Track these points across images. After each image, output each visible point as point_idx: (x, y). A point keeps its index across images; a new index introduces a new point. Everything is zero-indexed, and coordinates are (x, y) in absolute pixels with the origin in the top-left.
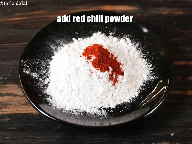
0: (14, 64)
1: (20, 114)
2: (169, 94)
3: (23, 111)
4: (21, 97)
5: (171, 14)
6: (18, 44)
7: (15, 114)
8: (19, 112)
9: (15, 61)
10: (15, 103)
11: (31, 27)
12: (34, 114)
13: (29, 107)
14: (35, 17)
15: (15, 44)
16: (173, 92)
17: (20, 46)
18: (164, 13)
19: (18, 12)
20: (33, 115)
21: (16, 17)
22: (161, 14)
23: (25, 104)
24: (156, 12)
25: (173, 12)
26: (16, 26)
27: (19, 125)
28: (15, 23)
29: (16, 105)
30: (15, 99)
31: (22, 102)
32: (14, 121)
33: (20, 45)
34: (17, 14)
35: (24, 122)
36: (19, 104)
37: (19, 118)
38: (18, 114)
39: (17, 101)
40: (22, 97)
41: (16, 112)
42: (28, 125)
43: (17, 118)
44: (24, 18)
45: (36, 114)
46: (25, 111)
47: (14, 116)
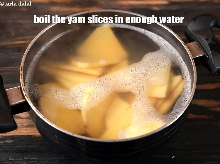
1: (23, 136)
3: (26, 133)
8: (22, 134)
13: (32, 130)
15: (18, 67)
20: (36, 137)
23: (28, 126)
27: (22, 147)
31: (25, 124)
32: (17, 143)
35: (27, 144)
36: (22, 126)
40: (25, 119)
41: (19, 134)
42: (31, 146)
43: (20, 140)
44: (27, 42)
45: (39, 136)
46: (28, 133)
47: (17, 137)
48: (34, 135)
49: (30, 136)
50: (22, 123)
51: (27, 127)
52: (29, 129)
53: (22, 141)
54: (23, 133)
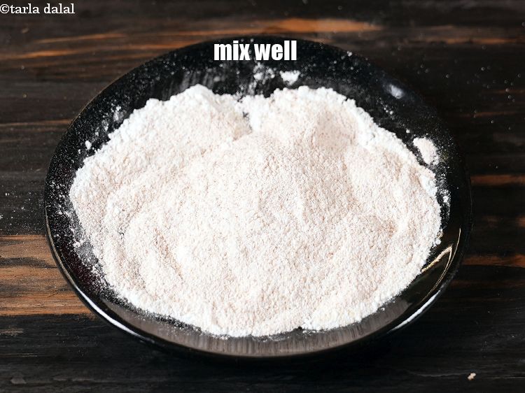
0: (36, 178)
1: (52, 316)
2: (463, 263)
3: (60, 308)
5: (471, 42)
6: (47, 122)
7: (39, 315)
8: (49, 312)
9: (38, 170)
10: (38, 286)
11: (84, 76)
12: (90, 318)
14: (94, 49)
15: (38, 124)
16: (475, 260)
17: (55, 129)
18: (451, 41)
19: (49, 36)
21: (42, 48)
22: (443, 43)
24: (430, 39)
25: (475, 40)
26: (42, 72)
27: (50, 346)
28: (38, 65)
29: (40, 292)
30: (37, 275)
31: (58, 284)
32: (34, 335)
33: (53, 126)
34: (45, 41)
36: (49, 288)
37: (49, 328)
38: (46, 316)
39: (42, 281)
41: (42, 312)
42: (73, 346)
43: (44, 329)
44: (65, 53)
46: (65, 308)
47: (35, 320)
50: (48, 280)
51: (63, 290)
53: (49, 330)
54: (51, 308)
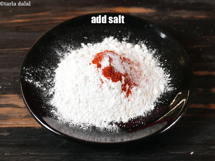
0: (15, 71)
2: (189, 107)
3: (25, 124)
4: (22, 109)
5: (192, 17)
8: (20, 126)
9: (16, 68)
10: (15, 115)
12: (37, 128)
14: (39, 19)
15: (16, 49)
16: (193, 106)
18: (184, 16)
20: (35, 129)
21: (18, 19)
22: (181, 17)
25: (194, 16)
26: (18, 28)
27: (20, 140)
28: (16, 25)
29: (16, 118)
30: (15, 111)
31: (24, 115)
32: (14, 135)
34: (19, 16)
35: (25, 137)
36: (20, 116)
39: (17, 113)
40: (24, 109)
41: (17, 126)
42: (30, 140)
43: (18, 133)
45: (39, 128)
47: (14, 129)
48: (34, 127)
49: (29, 127)
50: (20, 113)
51: (25, 117)
52: (28, 119)
53: (20, 133)
54: (21, 124)
